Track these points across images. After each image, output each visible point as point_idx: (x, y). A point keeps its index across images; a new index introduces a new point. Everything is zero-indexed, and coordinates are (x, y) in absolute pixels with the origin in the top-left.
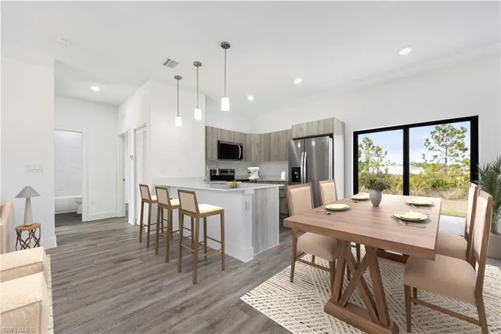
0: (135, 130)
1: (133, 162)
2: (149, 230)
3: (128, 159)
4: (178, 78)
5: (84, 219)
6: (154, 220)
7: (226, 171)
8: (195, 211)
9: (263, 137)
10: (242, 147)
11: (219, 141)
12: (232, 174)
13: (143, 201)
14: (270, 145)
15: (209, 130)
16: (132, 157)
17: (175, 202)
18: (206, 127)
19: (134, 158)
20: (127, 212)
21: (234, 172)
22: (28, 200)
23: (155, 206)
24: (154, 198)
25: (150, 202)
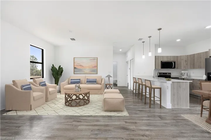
0: (130, 60)
1: (130, 70)
2: (136, 91)
3: (128, 69)
4: (143, 42)
5: (118, 86)
6: (137, 88)
7: (166, 73)
8: (150, 86)
9: (189, 57)
10: (175, 63)
11: (161, 61)
12: (169, 75)
13: (134, 82)
14: (194, 60)
15: (157, 57)
16: (129, 68)
17: (144, 83)
18: (155, 56)
19: (130, 69)
20: (128, 86)
21: (170, 74)
22: (109, 78)
23: (138, 84)
24: (137, 82)
25: (136, 83)
